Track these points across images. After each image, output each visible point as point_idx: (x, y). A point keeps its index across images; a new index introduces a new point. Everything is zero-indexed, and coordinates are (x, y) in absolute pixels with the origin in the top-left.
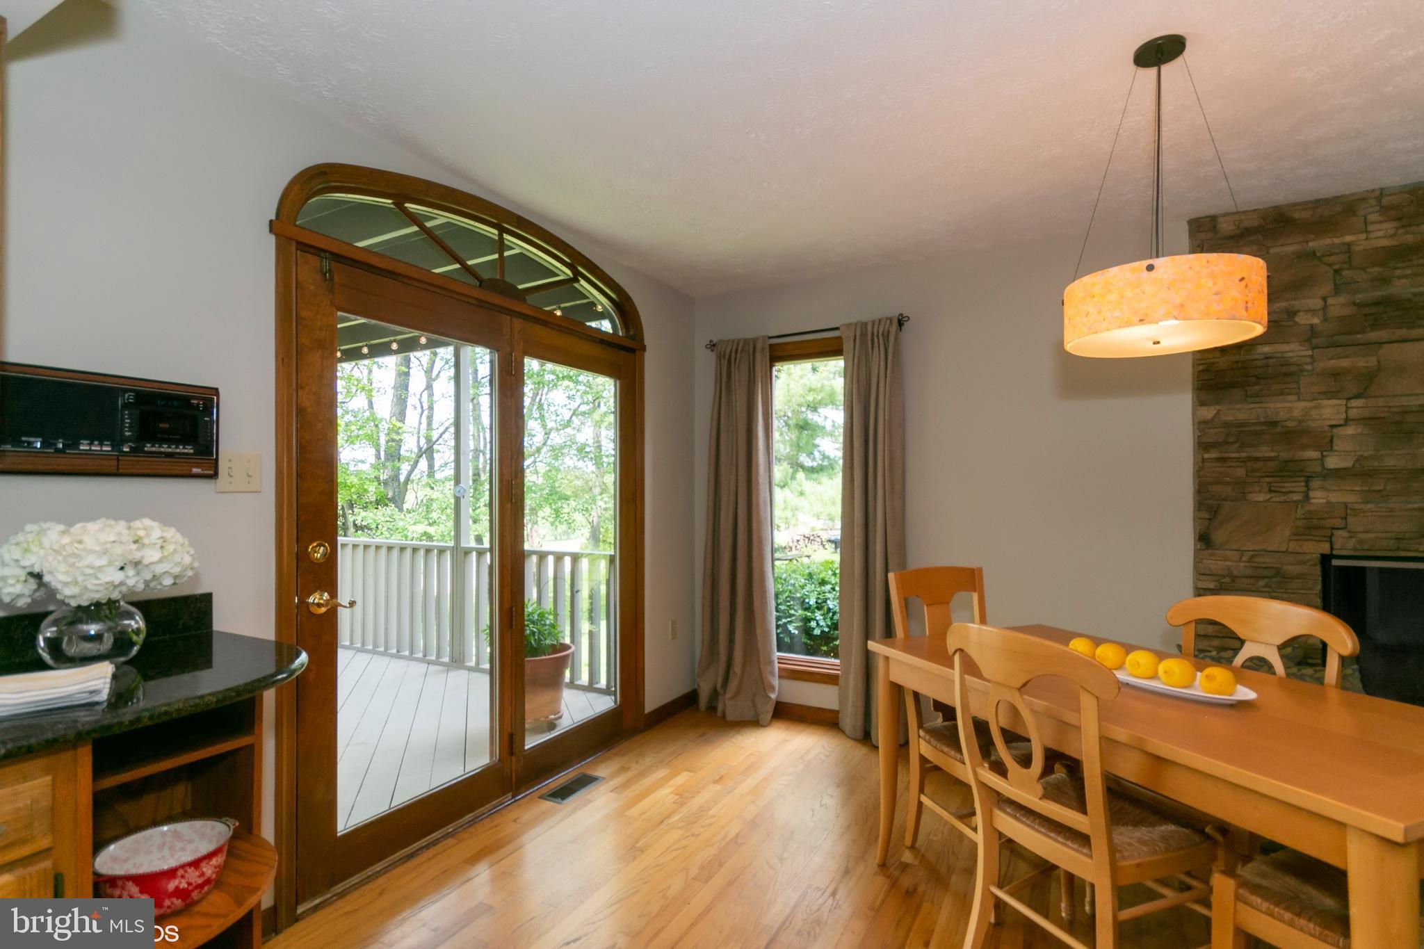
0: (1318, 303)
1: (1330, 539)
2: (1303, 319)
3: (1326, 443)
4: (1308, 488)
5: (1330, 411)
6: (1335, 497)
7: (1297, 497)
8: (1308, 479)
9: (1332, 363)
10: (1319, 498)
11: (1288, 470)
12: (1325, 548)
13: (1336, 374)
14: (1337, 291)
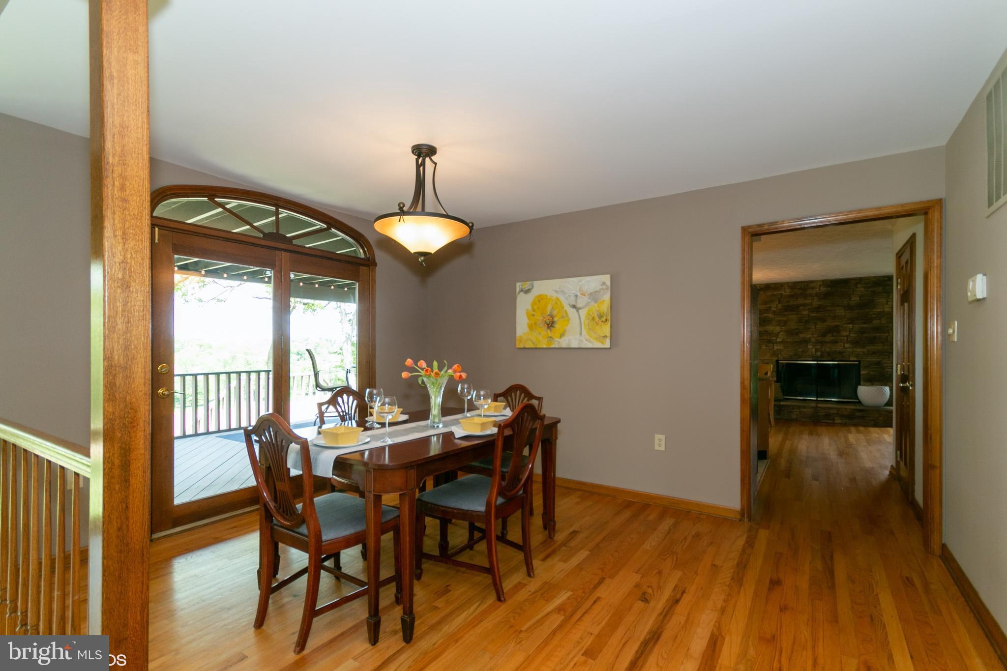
0: (776, 306)
1: (778, 356)
2: (773, 309)
3: (777, 335)
4: (774, 346)
5: (778, 329)
6: (779, 348)
7: (771, 347)
8: (773, 344)
9: (778, 319)
10: (776, 348)
11: (769, 341)
12: (776, 358)
13: (779, 321)
14: (779, 303)
